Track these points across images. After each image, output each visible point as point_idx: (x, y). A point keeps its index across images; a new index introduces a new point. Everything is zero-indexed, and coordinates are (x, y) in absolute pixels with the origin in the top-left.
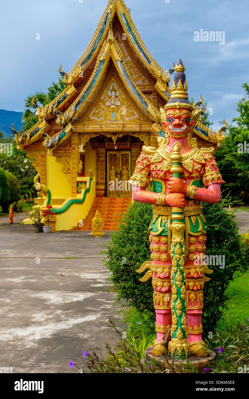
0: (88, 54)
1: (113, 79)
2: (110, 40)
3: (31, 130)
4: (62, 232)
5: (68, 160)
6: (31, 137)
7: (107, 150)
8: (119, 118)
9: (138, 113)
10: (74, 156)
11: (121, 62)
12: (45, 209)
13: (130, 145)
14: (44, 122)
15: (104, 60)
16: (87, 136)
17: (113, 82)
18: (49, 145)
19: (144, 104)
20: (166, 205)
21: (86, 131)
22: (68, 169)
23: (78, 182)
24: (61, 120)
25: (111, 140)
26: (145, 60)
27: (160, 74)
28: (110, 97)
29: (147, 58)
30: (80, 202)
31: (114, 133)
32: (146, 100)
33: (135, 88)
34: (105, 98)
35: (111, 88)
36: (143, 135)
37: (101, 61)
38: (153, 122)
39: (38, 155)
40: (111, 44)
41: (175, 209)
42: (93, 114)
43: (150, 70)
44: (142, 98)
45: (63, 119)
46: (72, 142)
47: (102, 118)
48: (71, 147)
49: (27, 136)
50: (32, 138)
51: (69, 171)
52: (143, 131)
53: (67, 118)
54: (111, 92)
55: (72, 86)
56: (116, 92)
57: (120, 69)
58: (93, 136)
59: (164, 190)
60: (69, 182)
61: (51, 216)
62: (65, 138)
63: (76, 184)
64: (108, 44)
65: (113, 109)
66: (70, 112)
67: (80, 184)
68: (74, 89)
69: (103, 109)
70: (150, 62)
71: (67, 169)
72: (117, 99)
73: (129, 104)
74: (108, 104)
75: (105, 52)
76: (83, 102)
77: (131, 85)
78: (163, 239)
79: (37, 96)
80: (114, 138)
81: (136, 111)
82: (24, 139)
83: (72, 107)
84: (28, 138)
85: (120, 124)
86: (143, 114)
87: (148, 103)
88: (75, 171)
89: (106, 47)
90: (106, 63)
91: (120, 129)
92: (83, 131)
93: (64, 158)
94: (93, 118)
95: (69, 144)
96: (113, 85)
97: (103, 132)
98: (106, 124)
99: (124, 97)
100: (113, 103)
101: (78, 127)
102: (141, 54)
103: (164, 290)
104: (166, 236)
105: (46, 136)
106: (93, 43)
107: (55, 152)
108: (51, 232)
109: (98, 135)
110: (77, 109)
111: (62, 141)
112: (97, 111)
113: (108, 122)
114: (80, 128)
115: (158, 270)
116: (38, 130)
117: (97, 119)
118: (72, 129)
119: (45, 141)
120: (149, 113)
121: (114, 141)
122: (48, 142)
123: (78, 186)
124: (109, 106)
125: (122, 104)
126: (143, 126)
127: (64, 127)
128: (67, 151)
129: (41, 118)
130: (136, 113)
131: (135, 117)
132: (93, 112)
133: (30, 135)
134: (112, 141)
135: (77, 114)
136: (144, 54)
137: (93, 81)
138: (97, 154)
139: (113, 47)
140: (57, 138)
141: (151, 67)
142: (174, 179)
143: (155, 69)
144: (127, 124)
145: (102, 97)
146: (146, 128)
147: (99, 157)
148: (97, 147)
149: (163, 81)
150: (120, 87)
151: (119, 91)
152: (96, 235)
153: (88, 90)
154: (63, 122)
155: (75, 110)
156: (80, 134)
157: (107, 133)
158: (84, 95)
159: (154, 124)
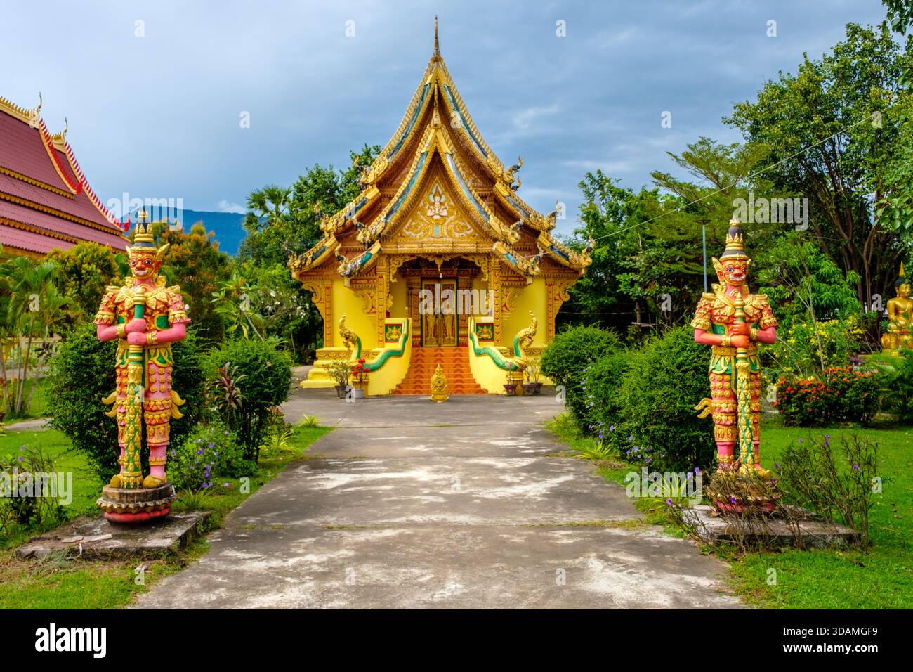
0: (397, 142)
1: (437, 179)
2: (436, 125)
3: (314, 250)
4: (378, 396)
5: (372, 293)
6: (313, 260)
7: (423, 279)
8: (445, 233)
9: (473, 227)
10: (380, 288)
11: (451, 155)
12: (356, 364)
13: (458, 271)
14: (333, 239)
15: (427, 153)
16: (399, 259)
17: (437, 182)
18: (348, 272)
19: (484, 215)
20: (732, 346)
21: (400, 252)
22: (373, 307)
23: (387, 326)
24: (365, 236)
25: (433, 265)
26: (480, 151)
27: (500, 172)
28: (433, 204)
29: (482, 149)
30: (398, 354)
31: (439, 256)
32: (486, 210)
33: (471, 192)
34: (425, 205)
35: (434, 191)
36: (479, 258)
37: (422, 154)
38: (495, 240)
39: (321, 286)
40: (436, 130)
41: (740, 350)
42: (409, 227)
43: (486, 165)
44: (480, 207)
45: (368, 235)
46: (378, 267)
47: (421, 233)
48: (376, 274)
49: (307, 259)
50: (315, 262)
51: (373, 310)
52: (481, 252)
53: (373, 233)
54: (434, 196)
55: (375, 186)
56: (441, 197)
57: (450, 165)
58: (408, 259)
59: (726, 332)
60: (374, 325)
61: (364, 374)
62: (369, 262)
63: (384, 328)
64: (433, 131)
65: (437, 220)
66: (378, 225)
67: (389, 329)
68: (378, 191)
69: (422, 221)
70: (486, 155)
71: (370, 307)
72: (443, 207)
73: (460, 214)
74: (429, 213)
75: (428, 142)
76: (396, 211)
77: (465, 186)
78: (727, 377)
79: (266, 191)
80: (439, 263)
81: (469, 223)
82: (303, 263)
83: (381, 217)
84: (309, 261)
85: (449, 243)
86: (481, 230)
87: (488, 213)
88: (383, 310)
89: (429, 135)
90: (430, 157)
91: (449, 250)
92: (395, 252)
93: (366, 292)
94: (408, 233)
95: (373, 271)
96: (437, 186)
97: (424, 254)
98: (429, 242)
99: (452, 203)
100: (437, 212)
101: (388, 246)
102: (474, 143)
103: (729, 423)
104: (730, 374)
105: (343, 259)
106: (404, 127)
107: (354, 282)
108: (364, 398)
109: (416, 258)
110: (388, 221)
111: (365, 266)
112: (414, 224)
113: (432, 239)
114: (391, 248)
115: (722, 405)
116: (324, 250)
117: (413, 234)
118: (380, 249)
119: (341, 267)
120: (490, 227)
121: (439, 266)
122: (345, 268)
123: (386, 331)
124: (431, 217)
125: (450, 214)
126: (481, 245)
127: (370, 246)
128: (371, 281)
129: (329, 232)
130: (469, 227)
131: (469, 232)
132: (408, 225)
133: (312, 258)
134: (436, 266)
135: (387, 228)
136: (478, 143)
137: (411, 181)
138: (408, 284)
139: (439, 134)
140: (359, 262)
141: (487, 161)
142: (739, 323)
143: (493, 164)
144: (458, 242)
145: (421, 204)
146: (485, 248)
147: (411, 289)
148: (410, 275)
149: (504, 182)
150: (446, 190)
151: (446, 195)
152: (438, 400)
153: (404, 193)
154: (367, 239)
155: (386, 223)
156: (390, 256)
157: (429, 254)
158: (397, 201)
159: (497, 243)
